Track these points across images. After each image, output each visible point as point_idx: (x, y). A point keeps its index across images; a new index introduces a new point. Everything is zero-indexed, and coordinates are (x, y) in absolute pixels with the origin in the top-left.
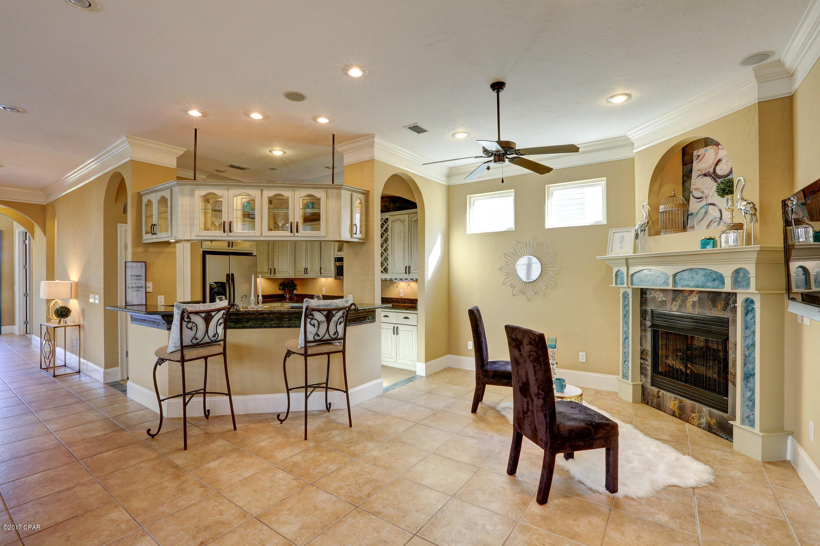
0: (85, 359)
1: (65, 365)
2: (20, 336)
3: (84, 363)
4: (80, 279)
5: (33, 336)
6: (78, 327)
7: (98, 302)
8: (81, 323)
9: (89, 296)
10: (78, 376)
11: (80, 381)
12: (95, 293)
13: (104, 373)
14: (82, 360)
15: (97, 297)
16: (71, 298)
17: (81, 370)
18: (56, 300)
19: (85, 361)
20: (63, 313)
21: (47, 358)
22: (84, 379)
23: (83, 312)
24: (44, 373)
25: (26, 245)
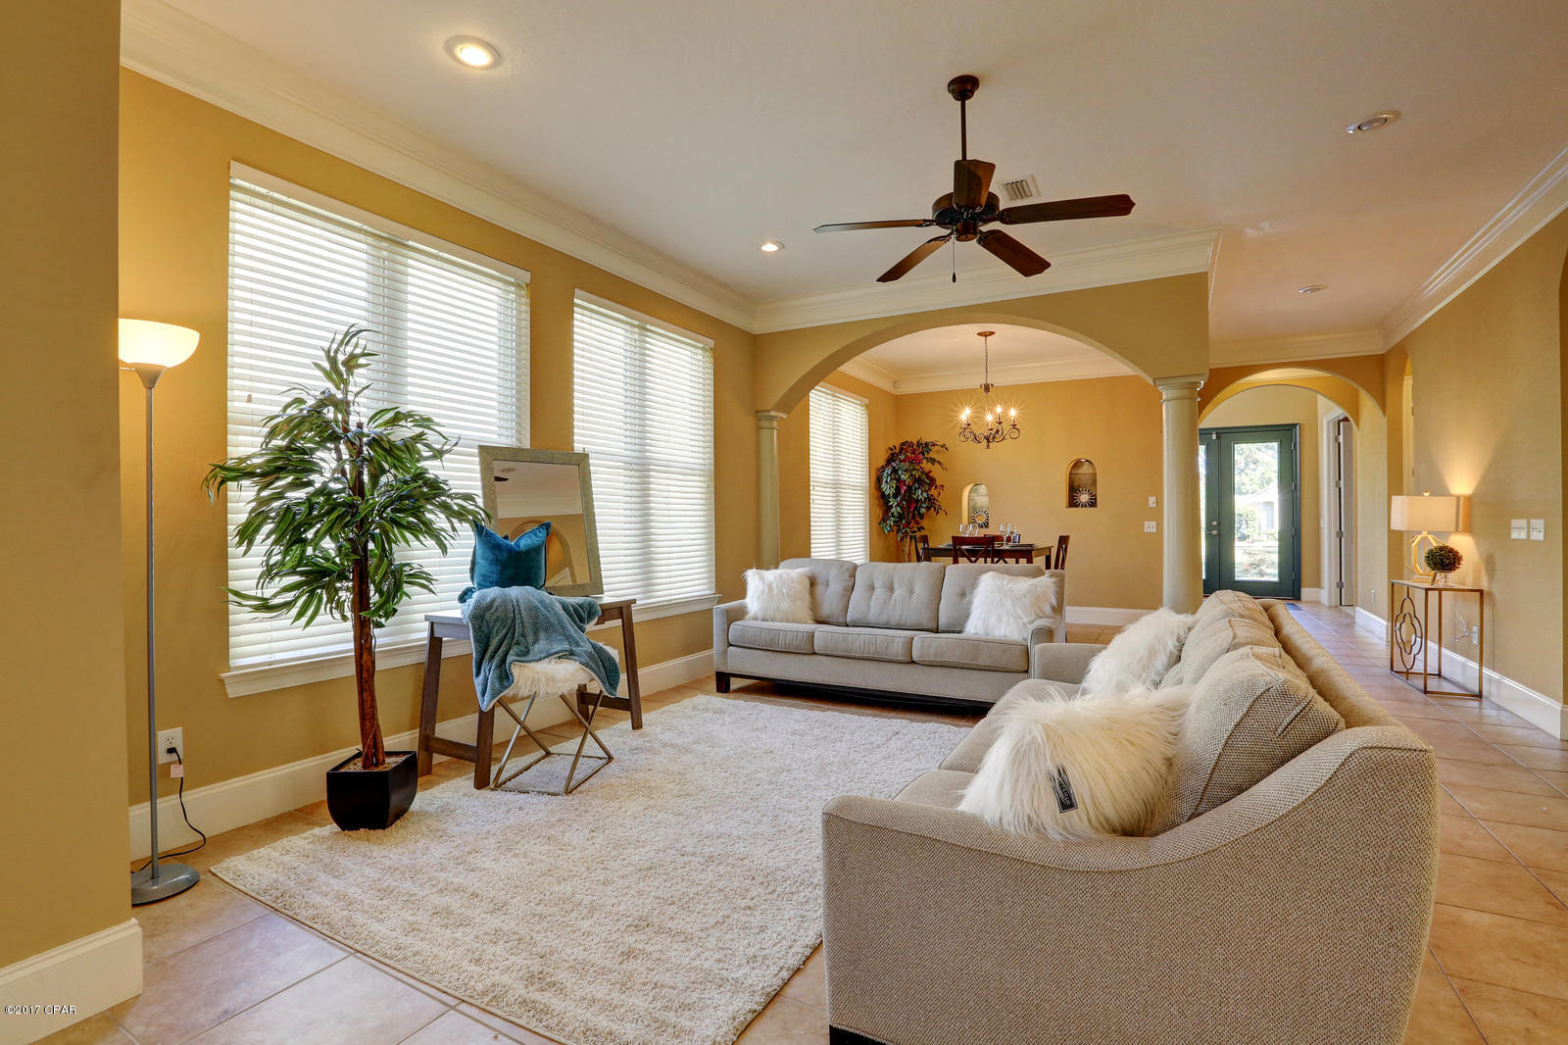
0: (1493, 668)
1: (1439, 675)
2: (1330, 607)
3: (1490, 679)
4: (1477, 488)
5: (1358, 608)
6: (1478, 593)
7: (1541, 537)
8: (1484, 585)
9: (1510, 524)
10: (1475, 704)
11: (1481, 714)
12: (1529, 516)
13: (1562, 711)
14: (1485, 671)
15: (1538, 523)
16: (1457, 530)
17: (1484, 693)
18: (1424, 534)
19: (1496, 676)
20: (1444, 560)
21: (1408, 651)
22: (1490, 712)
23: (1490, 563)
24: (1399, 682)
25: (1339, 444)
